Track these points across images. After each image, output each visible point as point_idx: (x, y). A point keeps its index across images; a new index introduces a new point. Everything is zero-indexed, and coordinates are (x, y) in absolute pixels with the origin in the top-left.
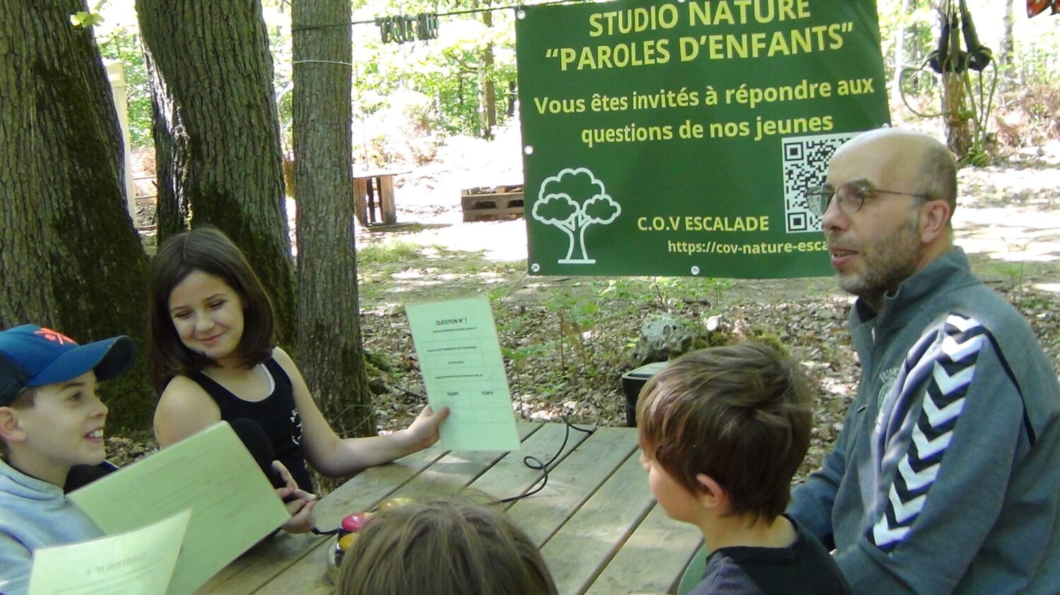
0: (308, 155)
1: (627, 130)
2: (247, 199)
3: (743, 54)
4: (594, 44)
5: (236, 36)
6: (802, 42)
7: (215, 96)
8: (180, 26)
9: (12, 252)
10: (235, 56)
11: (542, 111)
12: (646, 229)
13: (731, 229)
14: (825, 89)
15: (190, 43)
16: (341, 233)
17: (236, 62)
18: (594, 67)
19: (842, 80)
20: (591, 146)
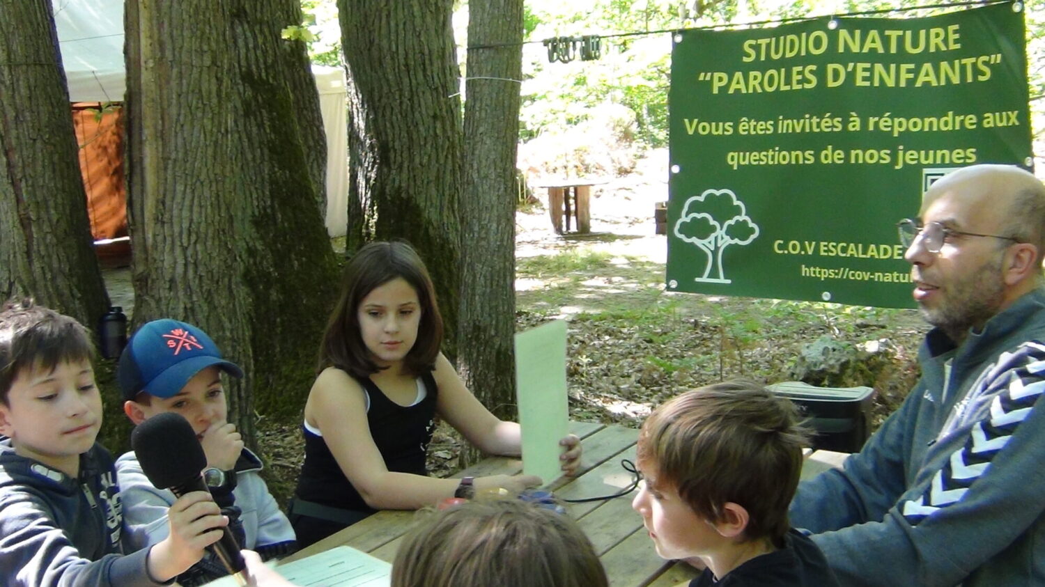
0: (475, 166)
1: (771, 153)
2: (429, 204)
3: (890, 83)
4: (746, 69)
5: (426, 51)
6: (950, 73)
7: (404, 107)
8: (377, 41)
9: (205, 244)
10: (424, 70)
11: (691, 132)
12: (781, 252)
13: (864, 256)
14: (970, 121)
15: (385, 58)
16: (502, 240)
17: (425, 76)
18: (744, 91)
19: (988, 112)
20: (735, 168)
